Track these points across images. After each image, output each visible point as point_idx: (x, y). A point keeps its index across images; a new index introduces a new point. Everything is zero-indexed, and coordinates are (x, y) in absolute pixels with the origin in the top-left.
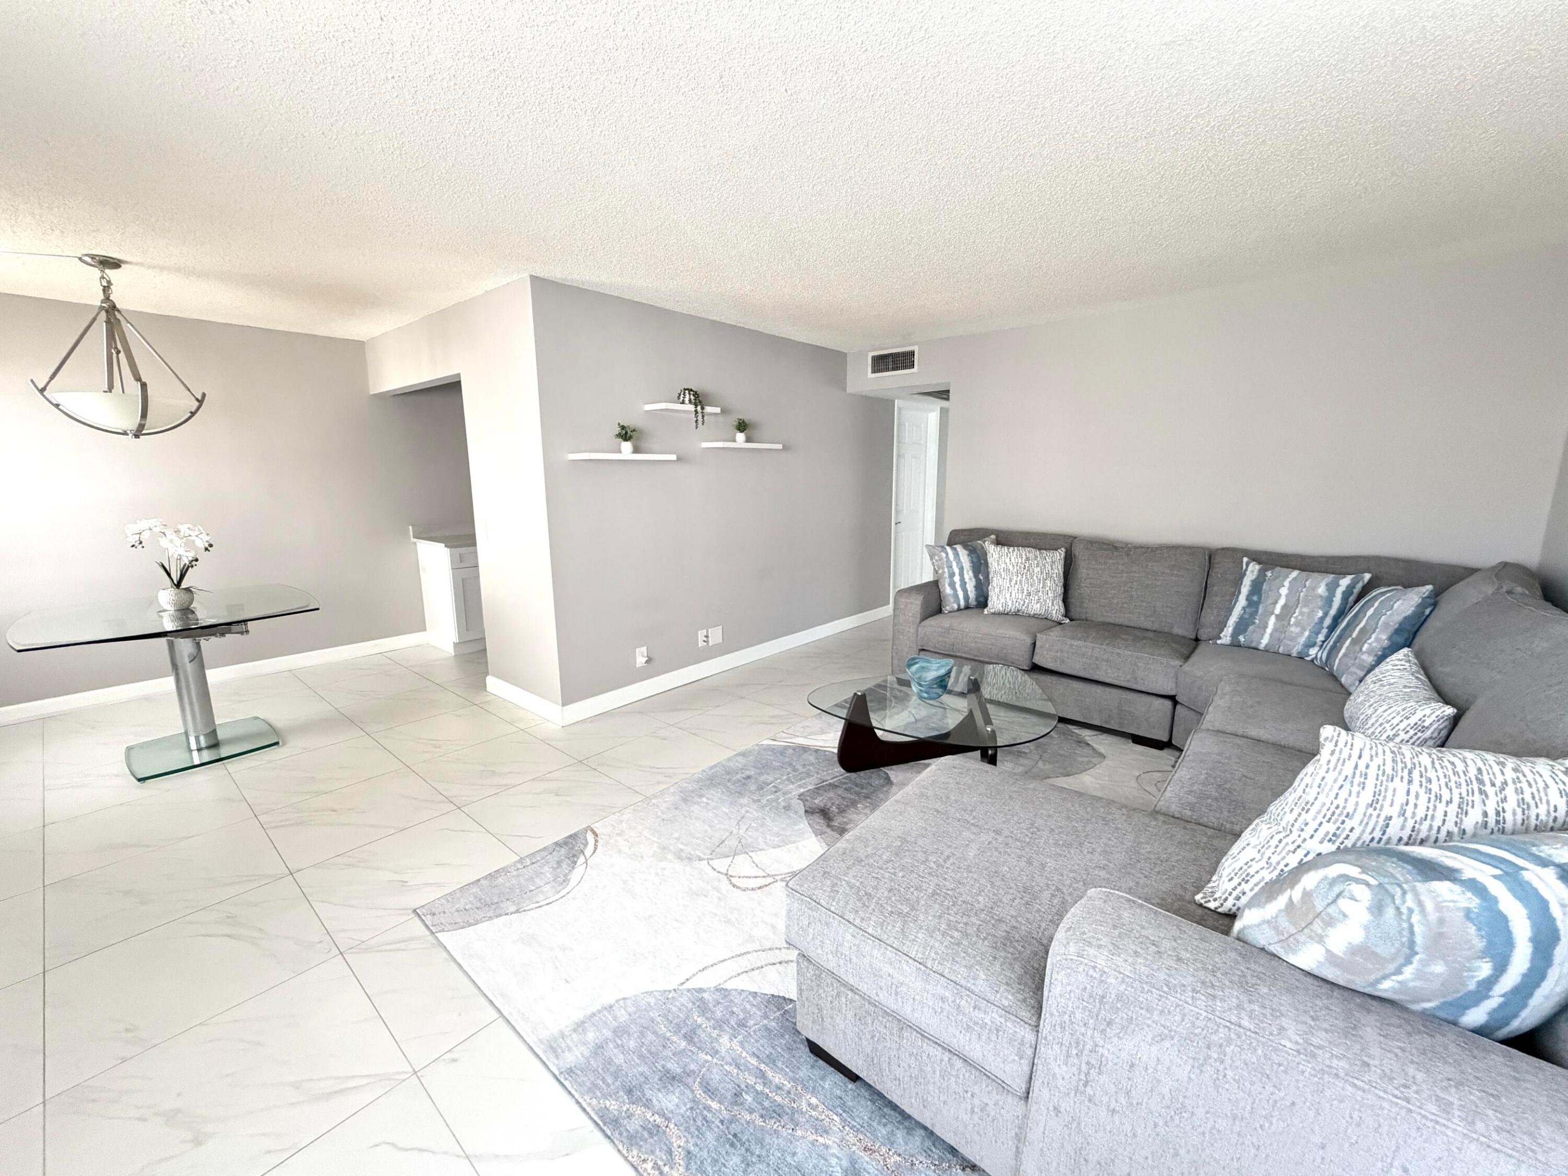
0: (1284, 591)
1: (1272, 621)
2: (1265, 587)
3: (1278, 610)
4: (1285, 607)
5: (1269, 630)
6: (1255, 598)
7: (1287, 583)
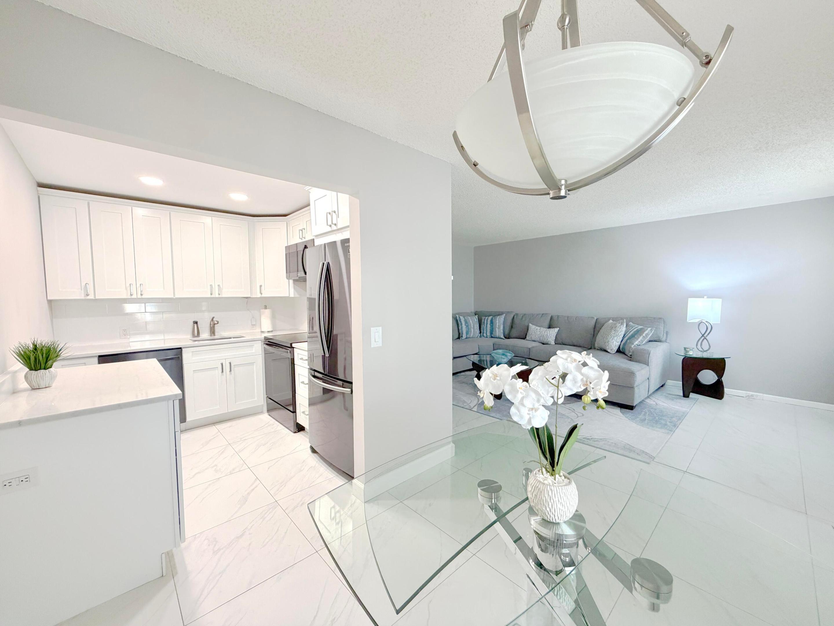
0: (471, 322)
1: (472, 329)
2: (467, 321)
3: (472, 327)
4: (473, 325)
5: (472, 332)
6: (467, 325)
7: (470, 320)
